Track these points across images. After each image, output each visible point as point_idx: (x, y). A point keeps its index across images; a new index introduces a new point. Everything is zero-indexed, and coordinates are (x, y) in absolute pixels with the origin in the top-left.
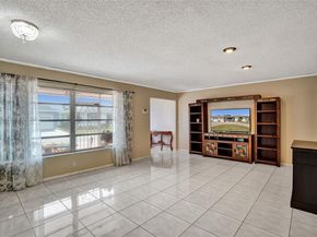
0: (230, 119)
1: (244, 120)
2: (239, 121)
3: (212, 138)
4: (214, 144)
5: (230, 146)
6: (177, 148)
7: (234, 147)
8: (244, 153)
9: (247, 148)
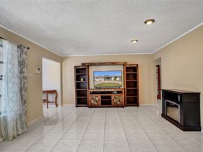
0: (109, 78)
1: (118, 79)
2: (115, 80)
3: (94, 93)
4: (98, 97)
5: (110, 97)
6: (62, 104)
7: (113, 98)
8: (119, 101)
9: (122, 98)
